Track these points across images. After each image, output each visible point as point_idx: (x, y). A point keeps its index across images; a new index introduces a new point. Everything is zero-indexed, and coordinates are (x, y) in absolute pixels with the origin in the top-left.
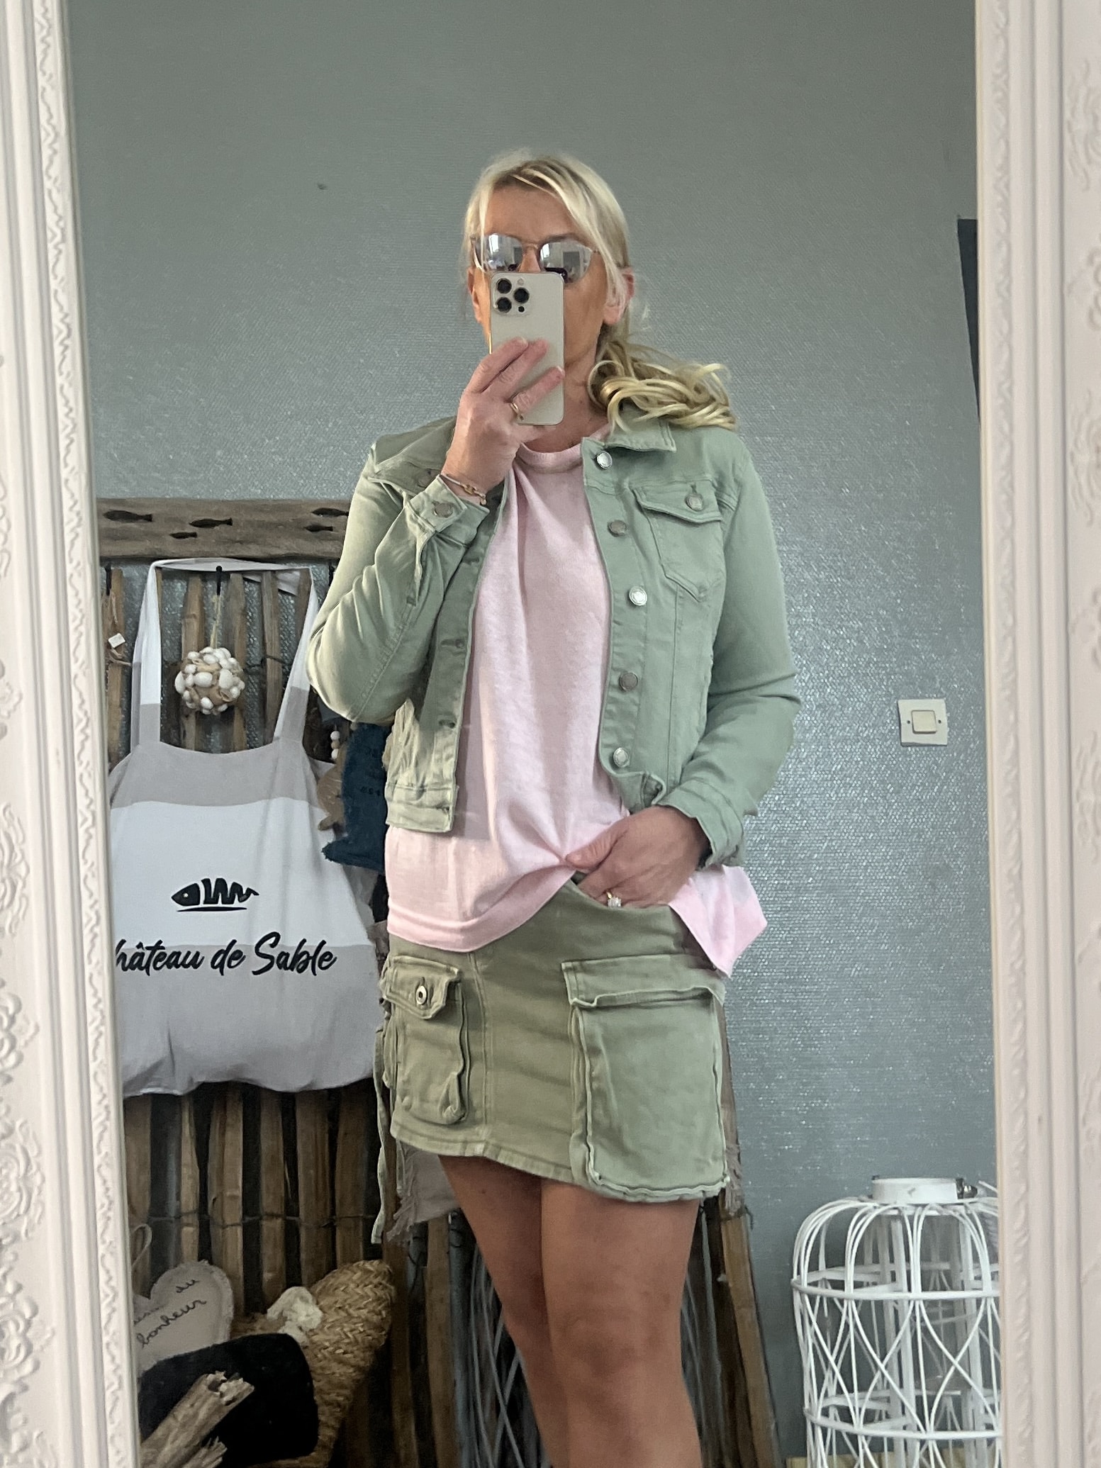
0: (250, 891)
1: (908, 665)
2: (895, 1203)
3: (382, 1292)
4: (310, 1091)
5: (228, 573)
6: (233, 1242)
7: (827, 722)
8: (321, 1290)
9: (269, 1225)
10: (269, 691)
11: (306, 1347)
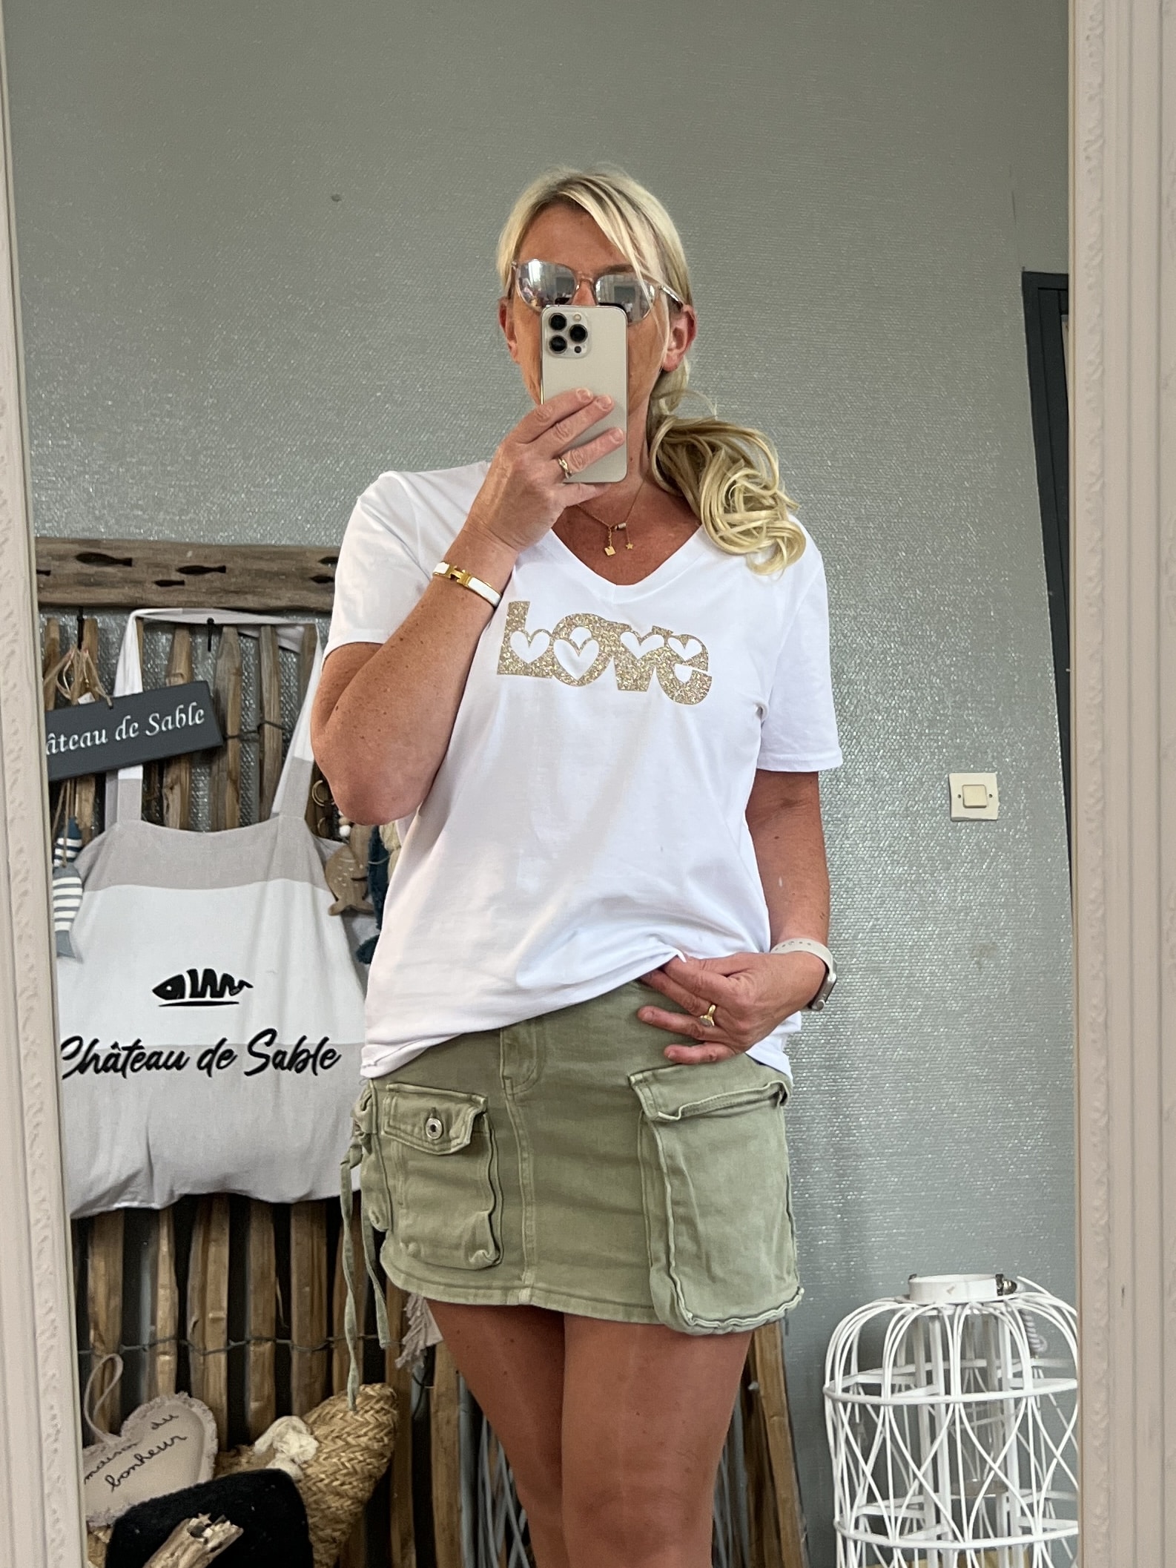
0: (242, 984)
1: (961, 738)
2: (934, 1303)
3: (385, 1418)
4: (308, 1201)
5: (220, 626)
6: (215, 1370)
8: (316, 1419)
9: (257, 1349)
10: (267, 761)
11: (300, 1480)
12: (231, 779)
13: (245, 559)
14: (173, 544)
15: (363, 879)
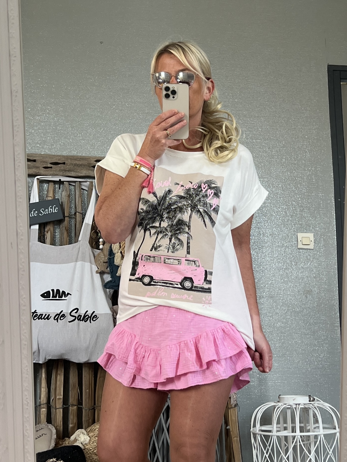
0: (68, 294)
1: (302, 221)
2: (289, 403)
4: (88, 363)
5: (63, 182)
6: (59, 415)
7: (273, 240)
8: (89, 430)
9: (72, 408)
10: (77, 224)
11: (84, 450)
12: (66, 230)
13: (71, 160)
14: (49, 155)
15: (107, 262)
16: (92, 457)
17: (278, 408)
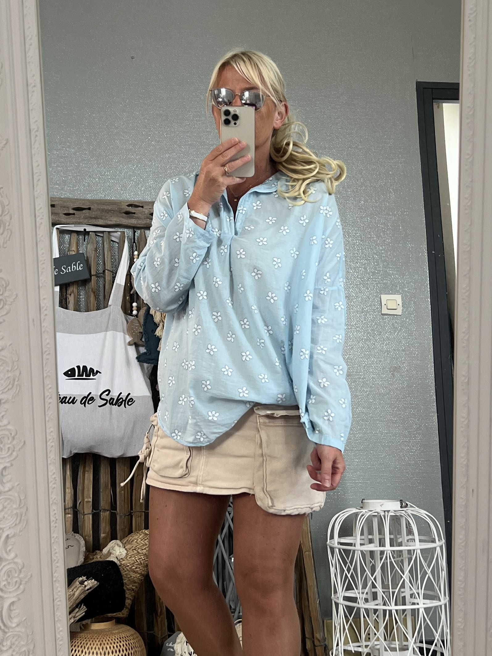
0: (97, 372)
1: (386, 280)
2: (375, 510)
4: (122, 458)
5: (89, 232)
6: (88, 522)
7: (350, 303)
8: (126, 542)
9: (104, 514)
10: (107, 284)
11: (120, 566)
12: (93, 291)
13: (98, 204)
14: (70, 199)
15: (141, 332)
16: (129, 575)
17: (363, 515)
